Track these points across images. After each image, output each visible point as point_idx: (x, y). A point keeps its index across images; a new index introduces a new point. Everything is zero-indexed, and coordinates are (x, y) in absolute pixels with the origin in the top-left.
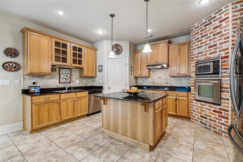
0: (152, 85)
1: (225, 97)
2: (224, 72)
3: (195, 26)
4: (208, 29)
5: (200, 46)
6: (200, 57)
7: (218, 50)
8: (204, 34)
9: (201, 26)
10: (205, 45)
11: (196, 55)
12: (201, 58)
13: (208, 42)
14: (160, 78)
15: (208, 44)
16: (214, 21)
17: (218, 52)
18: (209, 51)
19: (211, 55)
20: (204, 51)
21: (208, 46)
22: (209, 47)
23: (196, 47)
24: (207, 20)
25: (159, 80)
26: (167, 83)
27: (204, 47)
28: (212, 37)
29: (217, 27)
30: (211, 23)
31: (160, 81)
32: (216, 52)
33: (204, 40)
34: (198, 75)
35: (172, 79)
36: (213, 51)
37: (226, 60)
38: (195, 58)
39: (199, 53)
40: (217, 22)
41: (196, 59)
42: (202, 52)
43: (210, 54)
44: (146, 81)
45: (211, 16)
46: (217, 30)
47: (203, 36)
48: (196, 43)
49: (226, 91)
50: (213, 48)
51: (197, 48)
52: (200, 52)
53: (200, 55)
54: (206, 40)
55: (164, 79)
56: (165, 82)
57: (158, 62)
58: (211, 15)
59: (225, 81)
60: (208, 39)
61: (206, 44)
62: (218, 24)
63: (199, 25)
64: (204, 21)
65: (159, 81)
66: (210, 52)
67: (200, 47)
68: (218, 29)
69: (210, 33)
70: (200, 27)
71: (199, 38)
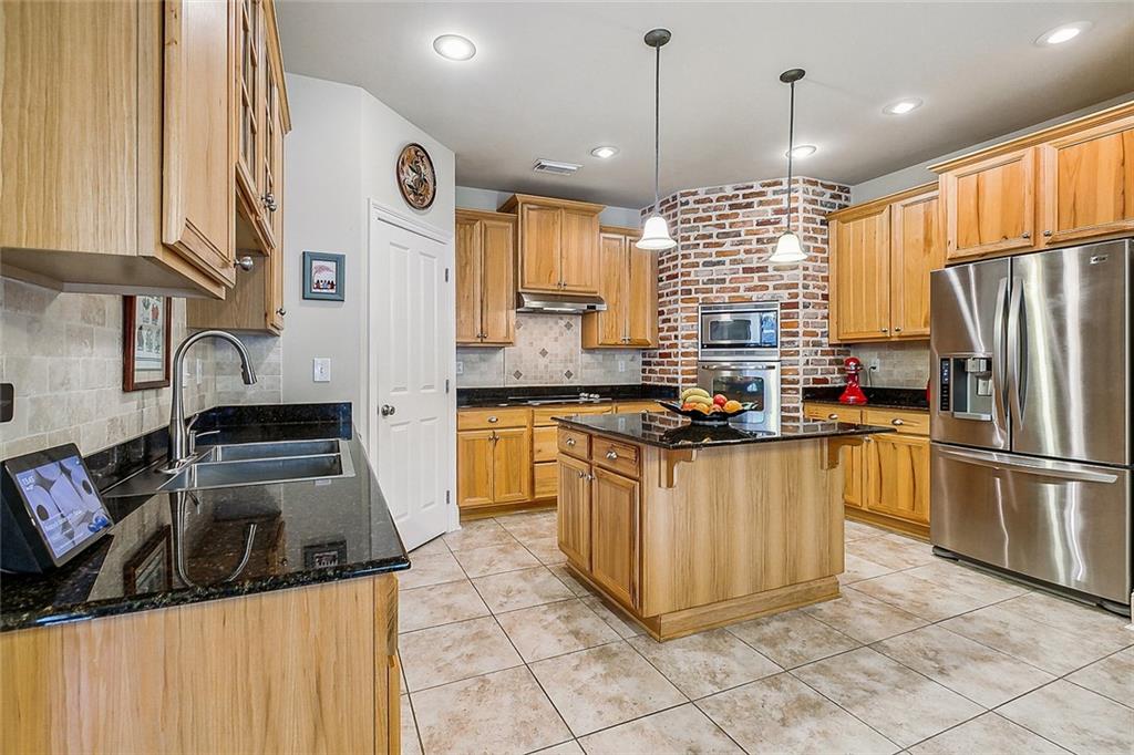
0: (513, 383)
1: (791, 405)
2: (787, 342)
3: (695, 194)
4: (740, 219)
5: (714, 259)
6: (715, 294)
7: (770, 284)
8: (727, 230)
9: (718, 200)
10: (733, 262)
11: (701, 286)
12: (718, 297)
13: (742, 256)
14: (544, 353)
15: (742, 262)
16: (761, 203)
17: (771, 288)
18: (745, 280)
19: (750, 293)
20: (728, 278)
21: (741, 267)
22: (745, 270)
23: (701, 261)
24: (741, 193)
25: (542, 361)
26: (569, 374)
27: (728, 266)
28: (755, 246)
29: (768, 223)
30: (749, 205)
31: (546, 366)
32: (767, 288)
33: (728, 245)
34: (709, 346)
35: (587, 358)
36: (756, 282)
37: (794, 313)
38: (696, 293)
39: (711, 281)
40: (769, 209)
41: (701, 296)
42: (723, 281)
43: (749, 289)
44: (484, 367)
45: (752, 187)
46: (768, 231)
47: (727, 235)
48: (701, 249)
49: (791, 389)
50: (756, 275)
51: (705, 264)
52: (715, 277)
53: (715, 287)
54: (736, 248)
55: (559, 358)
56: (562, 372)
57: (567, 288)
58: (750, 184)
59: (791, 365)
60: (742, 248)
61: (735, 260)
62: (771, 217)
63: (714, 197)
64: (729, 191)
65: (541, 367)
66: (748, 285)
67: (714, 264)
68: (771, 228)
69: (748, 233)
70: (714, 204)
71: (710, 236)
